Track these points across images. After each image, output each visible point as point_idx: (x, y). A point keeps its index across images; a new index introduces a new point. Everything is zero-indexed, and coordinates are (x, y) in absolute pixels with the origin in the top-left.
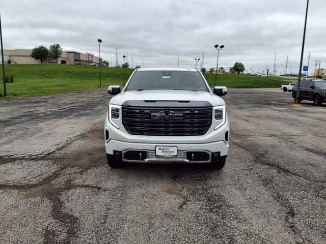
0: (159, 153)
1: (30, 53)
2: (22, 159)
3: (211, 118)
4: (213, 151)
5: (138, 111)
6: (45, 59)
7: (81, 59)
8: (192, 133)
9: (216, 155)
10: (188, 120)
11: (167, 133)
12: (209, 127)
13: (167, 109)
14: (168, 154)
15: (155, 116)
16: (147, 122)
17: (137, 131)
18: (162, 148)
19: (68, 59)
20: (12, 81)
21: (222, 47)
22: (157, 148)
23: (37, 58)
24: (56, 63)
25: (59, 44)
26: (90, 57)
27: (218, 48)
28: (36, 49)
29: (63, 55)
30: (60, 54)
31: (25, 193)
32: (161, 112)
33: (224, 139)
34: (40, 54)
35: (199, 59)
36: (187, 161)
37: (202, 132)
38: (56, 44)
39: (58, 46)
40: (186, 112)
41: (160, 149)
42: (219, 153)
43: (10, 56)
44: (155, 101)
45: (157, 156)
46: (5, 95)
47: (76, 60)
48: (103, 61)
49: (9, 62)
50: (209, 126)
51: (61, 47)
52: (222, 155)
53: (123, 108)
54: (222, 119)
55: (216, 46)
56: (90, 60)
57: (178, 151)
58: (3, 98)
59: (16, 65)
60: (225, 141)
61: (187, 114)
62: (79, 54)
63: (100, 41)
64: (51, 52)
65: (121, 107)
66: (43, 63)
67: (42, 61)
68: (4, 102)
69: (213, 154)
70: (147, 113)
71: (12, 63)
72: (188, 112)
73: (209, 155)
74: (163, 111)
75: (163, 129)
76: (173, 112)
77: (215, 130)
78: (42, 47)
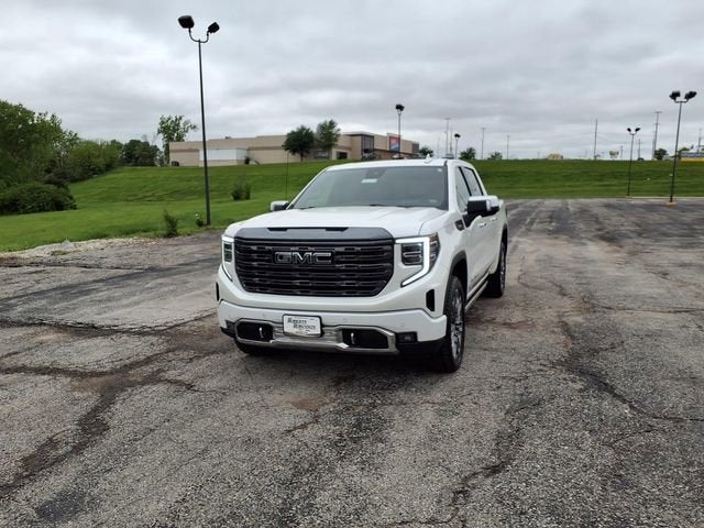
0: (289, 328)
1: (282, 142)
2: (128, 332)
3: (393, 263)
4: (397, 331)
5: (254, 248)
6: (308, 152)
7: (376, 147)
8: (351, 292)
9: (408, 338)
10: (343, 266)
11: (305, 291)
12: (388, 281)
13: (303, 245)
14: (304, 332)
15: (281, 257)
16: (269, 269)
17: (256, 285)
18: (293, 318)
19: (349, 149)
20: (248, 198)
21: (691, 95)
22: (286, 318)
23: (294, 151)
24: (328, 158)
25: (335, 120)
26: (393, 142)
27: (678, 99)
28: (293, 133)
29: (341, 142)
30: (336, 140)
31: (77, 384)
32: (292, 249)
33: (424, 305)
34: (300, 143)
35: (637, 130)
36: (344, 346)
37: (371, 291)
38: (329, 120)
39: (332, 124)
40: (337, 249)
41: (289, 321)
42: (414, 334)
43: (249, 150)
44: (285, 229)
45: (287, 335)
46: (209, 223)
47: (366, 151)
48: (420, 148)
49: (247, 161)
50: (388, 278)
51: (338, 126)
52: (421, 338)
53: (236, 242)
54: (422, 264)
55: (675, 95)
56: (393, 148)
57: (322, 326)
58: (203, 228)
59: (259, 166)
60: (428, 310)
61: (338, 253)
62: (372, 137)
63: (400, 107)
64: (318, 137)
65: (232, 240)
66: (304, 160)
67: (302, 155)
68: (203, 235)
69: (397, 335)
70: (269, 252)
71: (251, 163)
72: (342, 249)
73: (385, 337)
74: (297, 248)
75: (297, 283)
76: (313, 249)
77: (402, 286)
78: (303, 129)
